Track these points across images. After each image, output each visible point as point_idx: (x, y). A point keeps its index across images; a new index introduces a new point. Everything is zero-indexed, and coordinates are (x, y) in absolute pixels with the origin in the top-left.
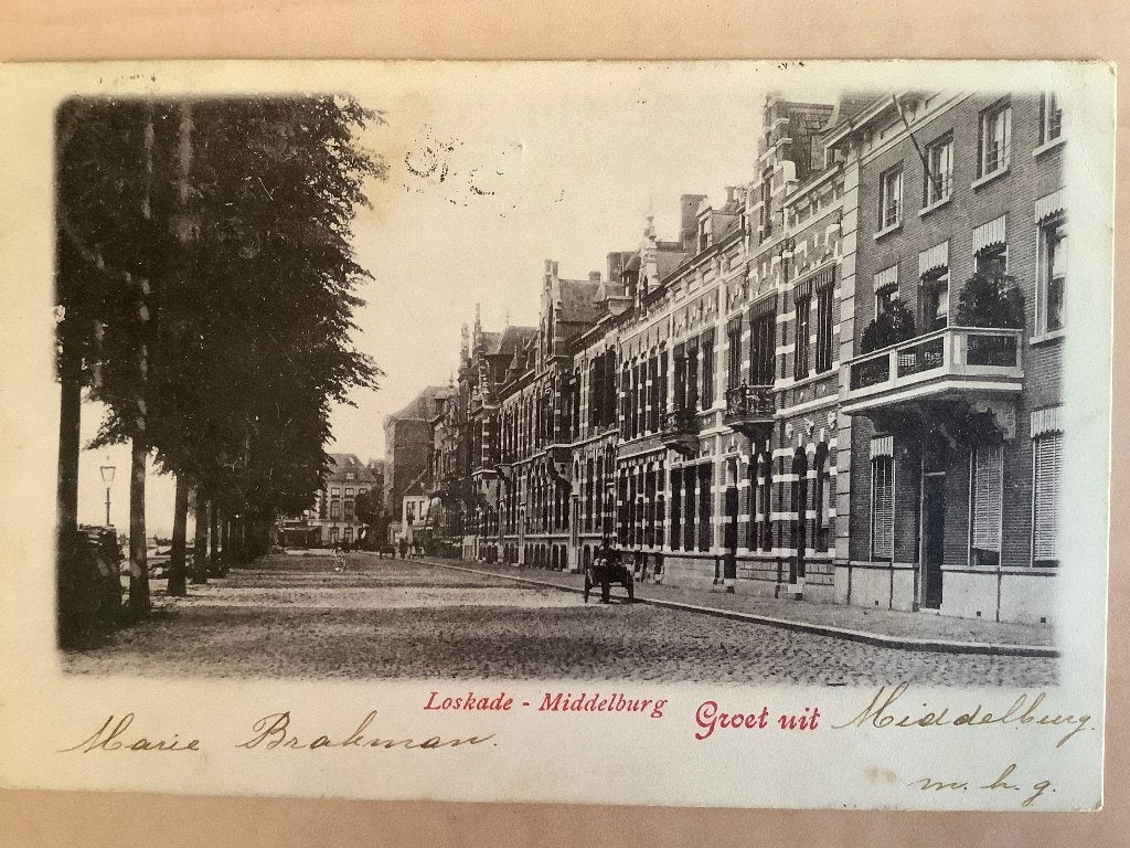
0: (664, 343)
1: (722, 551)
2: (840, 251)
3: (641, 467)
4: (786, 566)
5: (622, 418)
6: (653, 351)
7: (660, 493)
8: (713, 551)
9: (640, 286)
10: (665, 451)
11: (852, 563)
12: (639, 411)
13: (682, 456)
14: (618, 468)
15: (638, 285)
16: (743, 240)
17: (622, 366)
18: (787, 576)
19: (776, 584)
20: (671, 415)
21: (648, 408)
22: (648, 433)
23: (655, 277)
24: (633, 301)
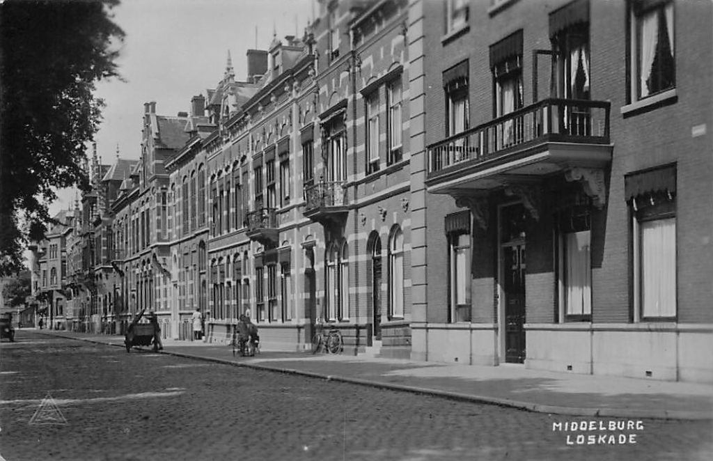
0: (245, 157)
1: (303, 322)
2: (406, 58)
3: (228, 257)
4: (364, 332)
5: (211, 219)
6: (235, 165)
7: (246, 277)
8: (294, 322)
9: (223, 114)
10: (249, 242)
11: (429, 325)
12: (225, 213)
13: (263, 246)
14: (209, 259)
15: (221, 114)
16: (313, 64)
17: (209, 178)
18: (363, 340)
19: (355, 347)
20: (252, 213)
21: (232, 210)
22: (233, 230)
23: (234, 105)
24: (217, 127)
